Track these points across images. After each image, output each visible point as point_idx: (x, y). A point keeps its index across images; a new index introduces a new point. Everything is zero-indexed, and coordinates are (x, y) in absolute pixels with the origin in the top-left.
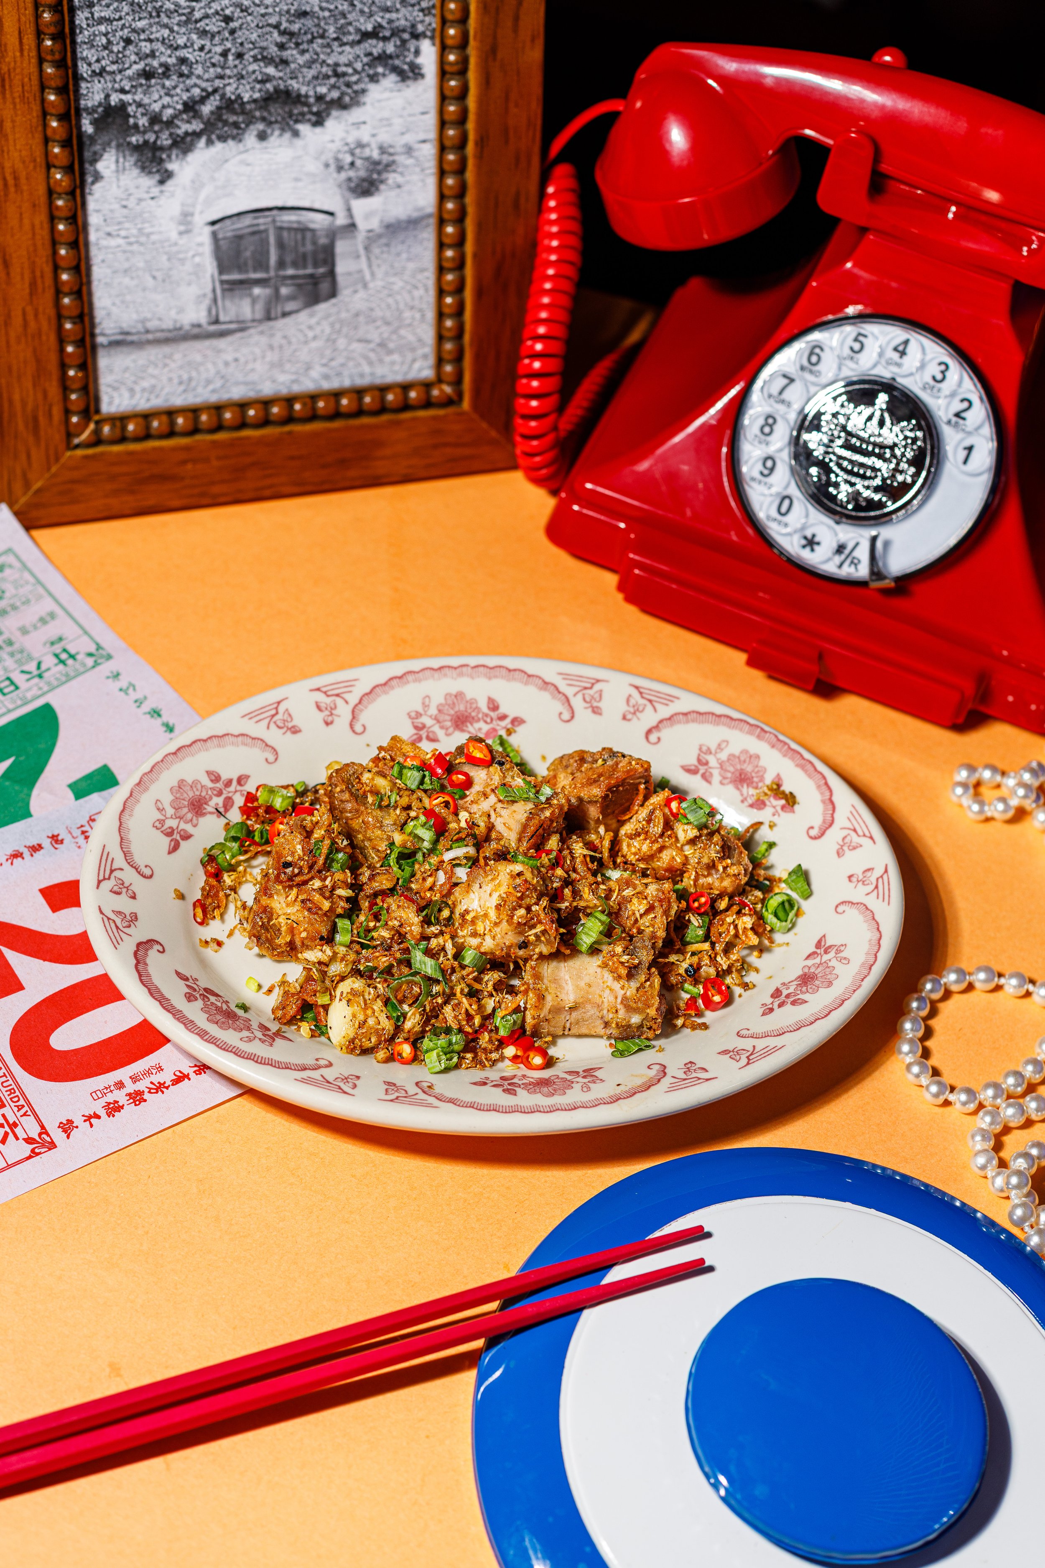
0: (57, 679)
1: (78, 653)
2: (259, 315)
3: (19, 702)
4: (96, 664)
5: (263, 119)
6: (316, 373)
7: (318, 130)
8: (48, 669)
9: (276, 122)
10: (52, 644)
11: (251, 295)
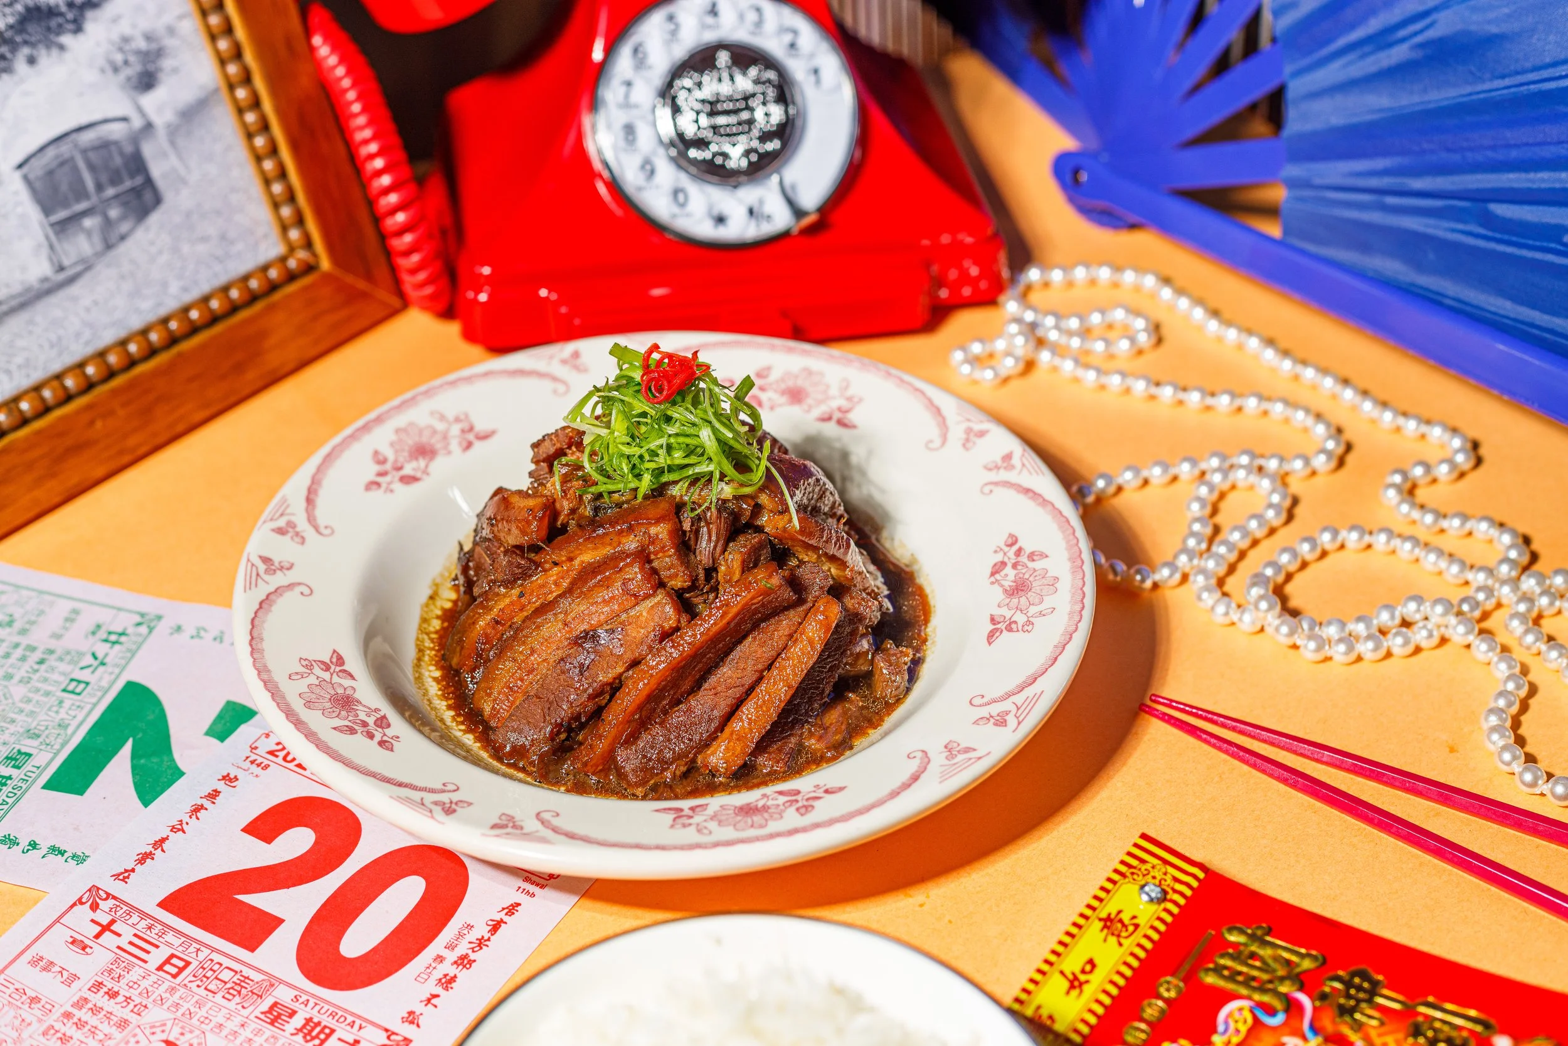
0: (122, 658)
1: (125, 629)
2: (99, 246)
3: (99, 694)
4: (151, 630)
5: (26, 42)
6: (174, 288)
7: (81, 37)
8: (106, 655)
9: (40, 41)
10: (94, 633)
11: (83, 229)
